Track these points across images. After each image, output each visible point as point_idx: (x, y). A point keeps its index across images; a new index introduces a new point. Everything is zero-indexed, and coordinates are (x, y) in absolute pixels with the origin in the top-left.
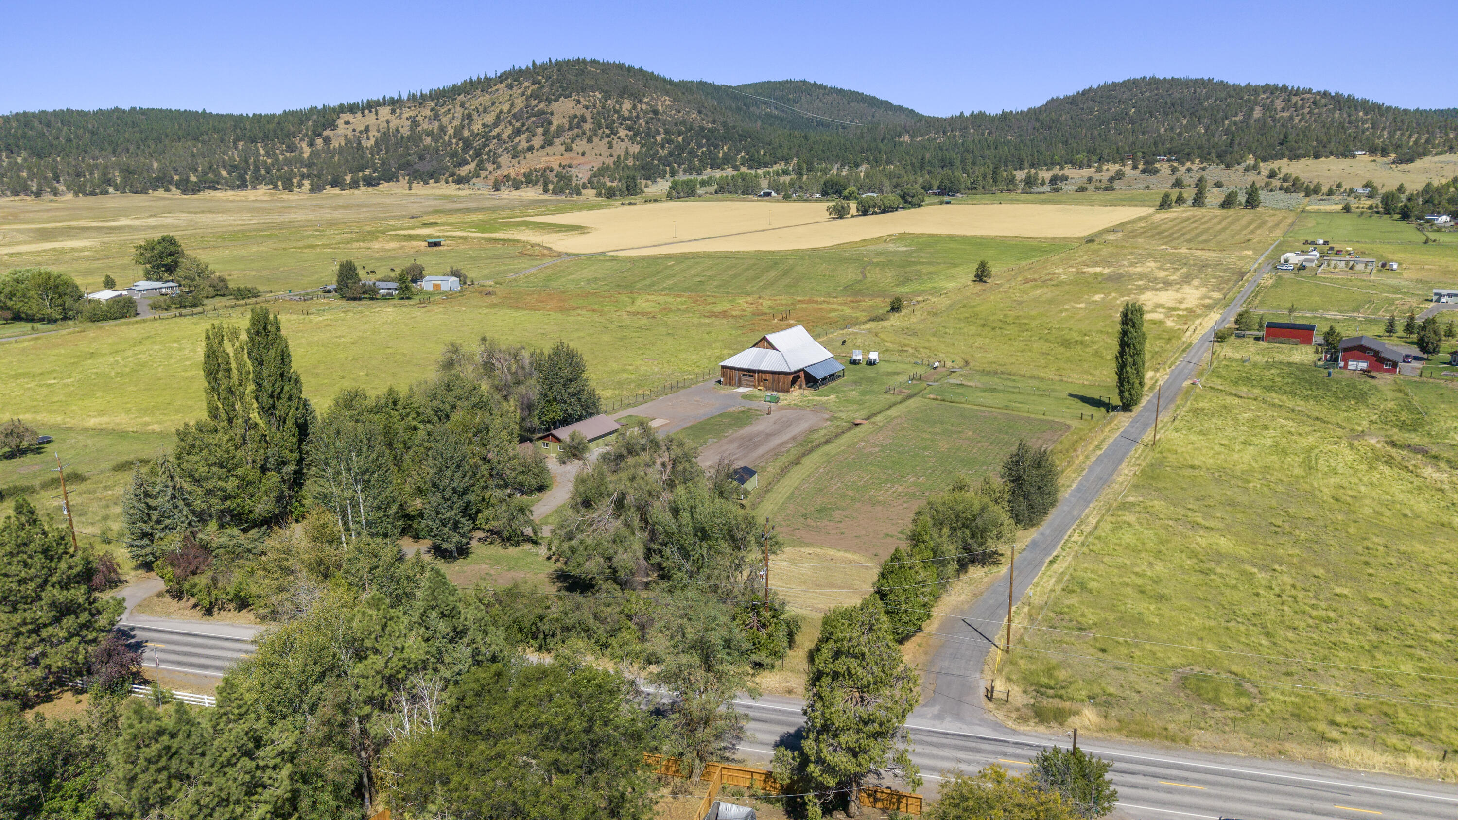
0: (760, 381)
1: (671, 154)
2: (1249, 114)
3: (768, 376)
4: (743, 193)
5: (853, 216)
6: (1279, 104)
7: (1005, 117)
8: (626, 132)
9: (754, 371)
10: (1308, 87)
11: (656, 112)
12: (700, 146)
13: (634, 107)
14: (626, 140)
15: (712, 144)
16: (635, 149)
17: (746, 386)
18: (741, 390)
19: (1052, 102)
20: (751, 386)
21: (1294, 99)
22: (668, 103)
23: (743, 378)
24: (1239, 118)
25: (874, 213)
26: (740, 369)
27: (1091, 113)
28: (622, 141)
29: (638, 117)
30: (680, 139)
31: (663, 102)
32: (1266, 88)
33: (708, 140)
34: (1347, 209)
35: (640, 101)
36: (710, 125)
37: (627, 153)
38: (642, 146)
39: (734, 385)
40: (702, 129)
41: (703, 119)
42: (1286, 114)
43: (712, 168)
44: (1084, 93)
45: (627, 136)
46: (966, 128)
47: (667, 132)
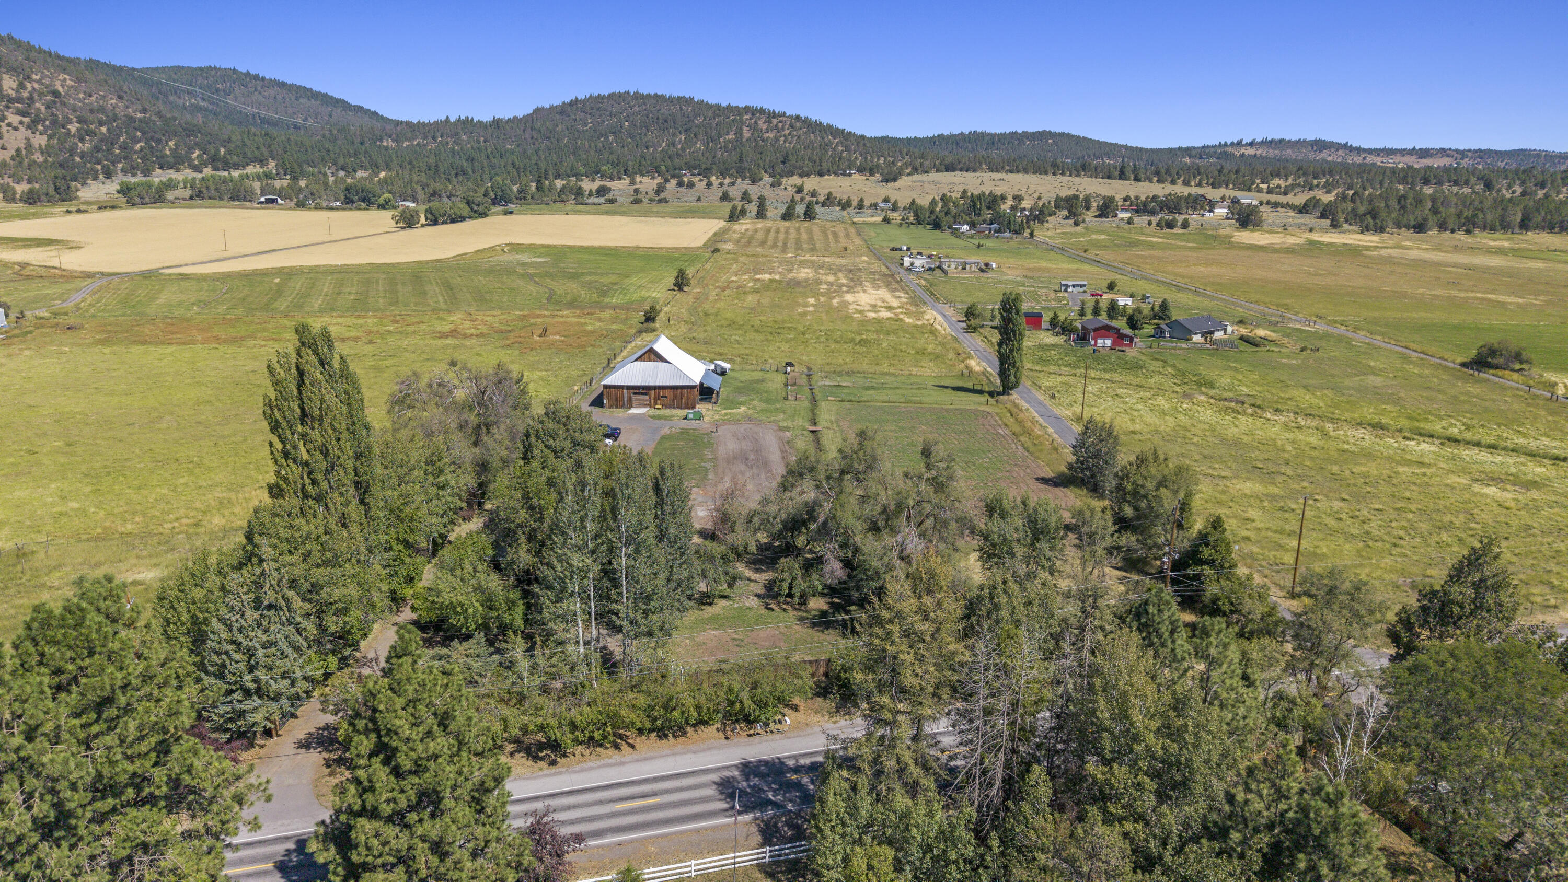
0: (657, 398)
1: (97, 149)
2: (739, 133)
3: (667, 393)
4: (232, 199)
5: (423, 226)
6: (762, 125)
7: (497, 123)
8: (19, 118)
9: (648, 388)
10: (782, 110)
11: (56, 94)
12: (136, 141)
13: (22, 86)
14: (22, 129)
15: (152, 138)
16: (40, 140)
17: (639, 406)
18: (634, 411)
19: (537, 111)
20: (644, 406)
21: (775, 121)
22: (69, 83)
23: (634, 397)
24: (731, 136)
25: (444, 223)
26: (629, 388)
27: (586, 124)
28: (16, 129)
29: (31, 98)
30: (104, 129)
31: (63, 82)
32: (747, 109)
33: (143, 133)
34: (887, 220)
35: (28, 78)
36: (139, 115)
37: (29, 146)
38: (50, 137)
39: (623, 407)
40: (131, 119)
41: (127, 107)
42: (771, 135)
43: (161, 168)
44: (571, 104)
45: (21, 123)
46: (457, 134)
47: (80, 120)
